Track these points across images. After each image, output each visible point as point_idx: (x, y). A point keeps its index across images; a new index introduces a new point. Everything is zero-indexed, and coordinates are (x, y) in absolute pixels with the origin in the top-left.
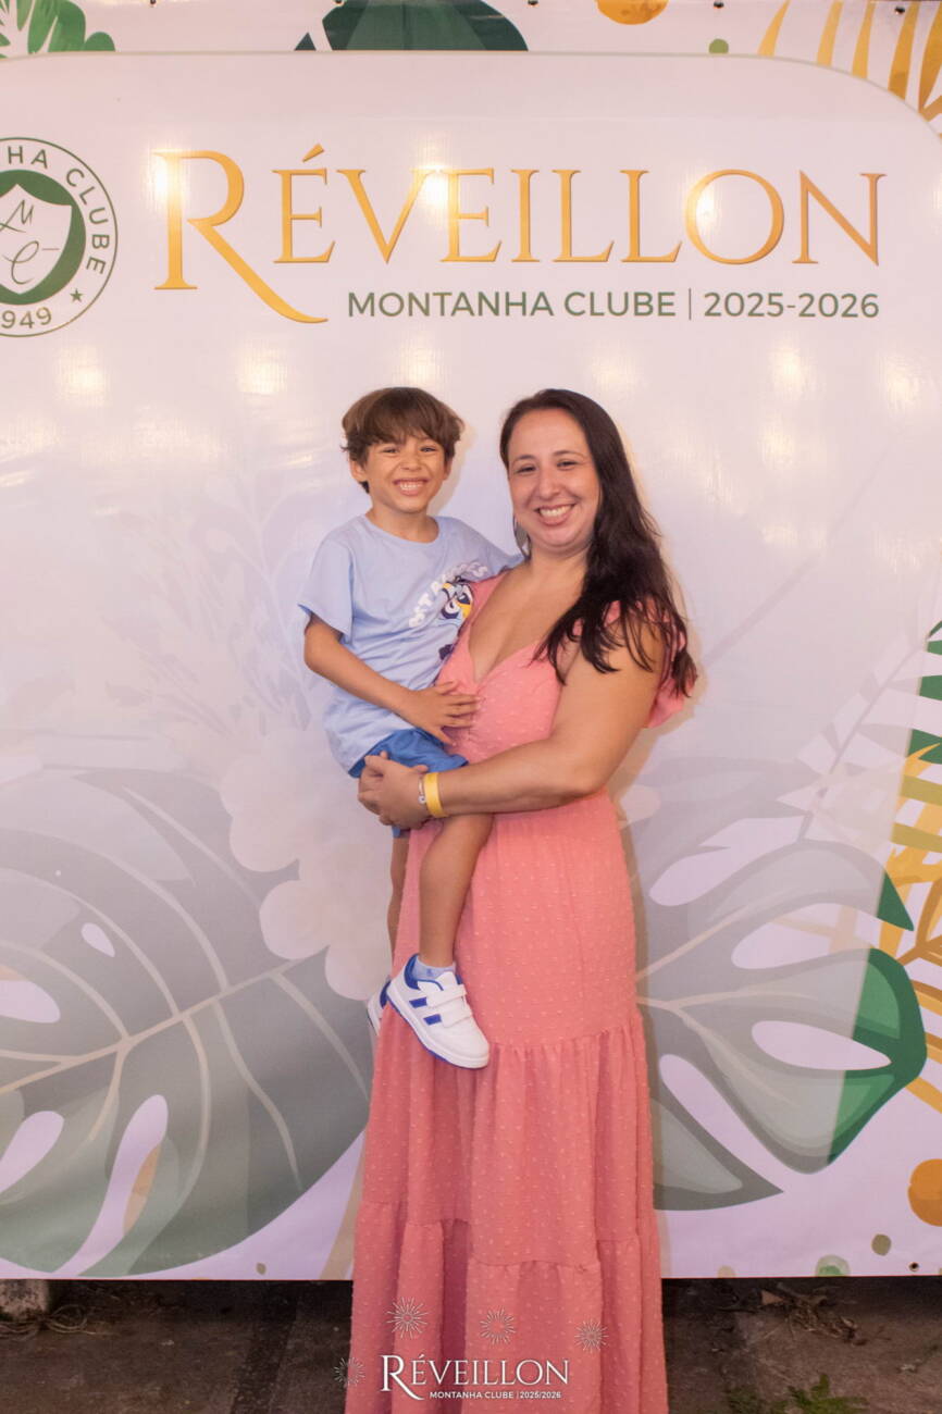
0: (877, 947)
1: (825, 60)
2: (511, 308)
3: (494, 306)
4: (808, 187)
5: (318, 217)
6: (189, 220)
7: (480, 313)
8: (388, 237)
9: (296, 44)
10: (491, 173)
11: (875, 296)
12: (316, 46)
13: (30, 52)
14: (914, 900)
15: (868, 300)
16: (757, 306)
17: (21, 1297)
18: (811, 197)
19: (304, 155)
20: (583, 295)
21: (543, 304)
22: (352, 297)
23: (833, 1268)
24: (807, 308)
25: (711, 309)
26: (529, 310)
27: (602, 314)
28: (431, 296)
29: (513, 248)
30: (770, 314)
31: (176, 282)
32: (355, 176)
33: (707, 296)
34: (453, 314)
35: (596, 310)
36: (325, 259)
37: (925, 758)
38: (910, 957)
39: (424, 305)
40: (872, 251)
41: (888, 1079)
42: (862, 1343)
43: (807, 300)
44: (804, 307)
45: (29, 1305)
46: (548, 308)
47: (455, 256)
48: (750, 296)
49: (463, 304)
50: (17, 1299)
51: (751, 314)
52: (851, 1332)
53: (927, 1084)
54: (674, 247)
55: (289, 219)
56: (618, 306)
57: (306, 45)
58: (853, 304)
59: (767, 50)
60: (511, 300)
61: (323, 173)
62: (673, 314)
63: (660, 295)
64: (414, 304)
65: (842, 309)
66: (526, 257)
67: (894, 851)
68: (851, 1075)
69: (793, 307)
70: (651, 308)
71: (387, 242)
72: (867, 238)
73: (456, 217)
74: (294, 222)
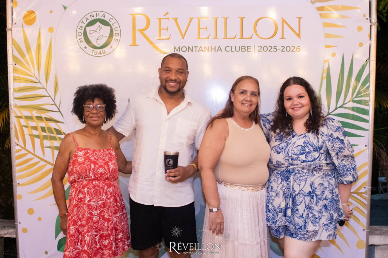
2: (212, 50)
3: (208, 49)
4: (283, 21)
5: (167, 29)
6: (138, 30)
7: (205, 51)
8: (183, 33)
10: (208, 18)
11: (299, 47)
16: (271, 49)
18: (284, 23)
19: (164, 15)
20: (229, 47)
21: (220, 49)
22: (175, 47)
25: (260, 49)
26: (216, 51)
27: (234, 51)
28: (193, 47)
29: (212, 36)
30: (274, 51)
31: (134, 44)
32: (176, 19)
33: (259, 47)
34: (198, 51)
35: (232, 50)
36: (169, 39)
39: (192, 49)
40: (299, 36)
43: (283, 47)
44: (282, 49)
46: (221, 50)
47: (199, 38)
48: (269, 47)
49: (201, 49)
51: (269, 51)
54: (251, 35)
56: (238, 49)
58: (294, 49)
60: (212, 48)
61: (168, 19)
62: (251, 51)
63: (248, 47)
64: (190, 50)
65: (291, 50)
66: (216, 38)
69: (279, 49)
70: (245, 50)
71: (183, 34)
72: (298, 33)
73: (199, 29)
74: (161, 30)
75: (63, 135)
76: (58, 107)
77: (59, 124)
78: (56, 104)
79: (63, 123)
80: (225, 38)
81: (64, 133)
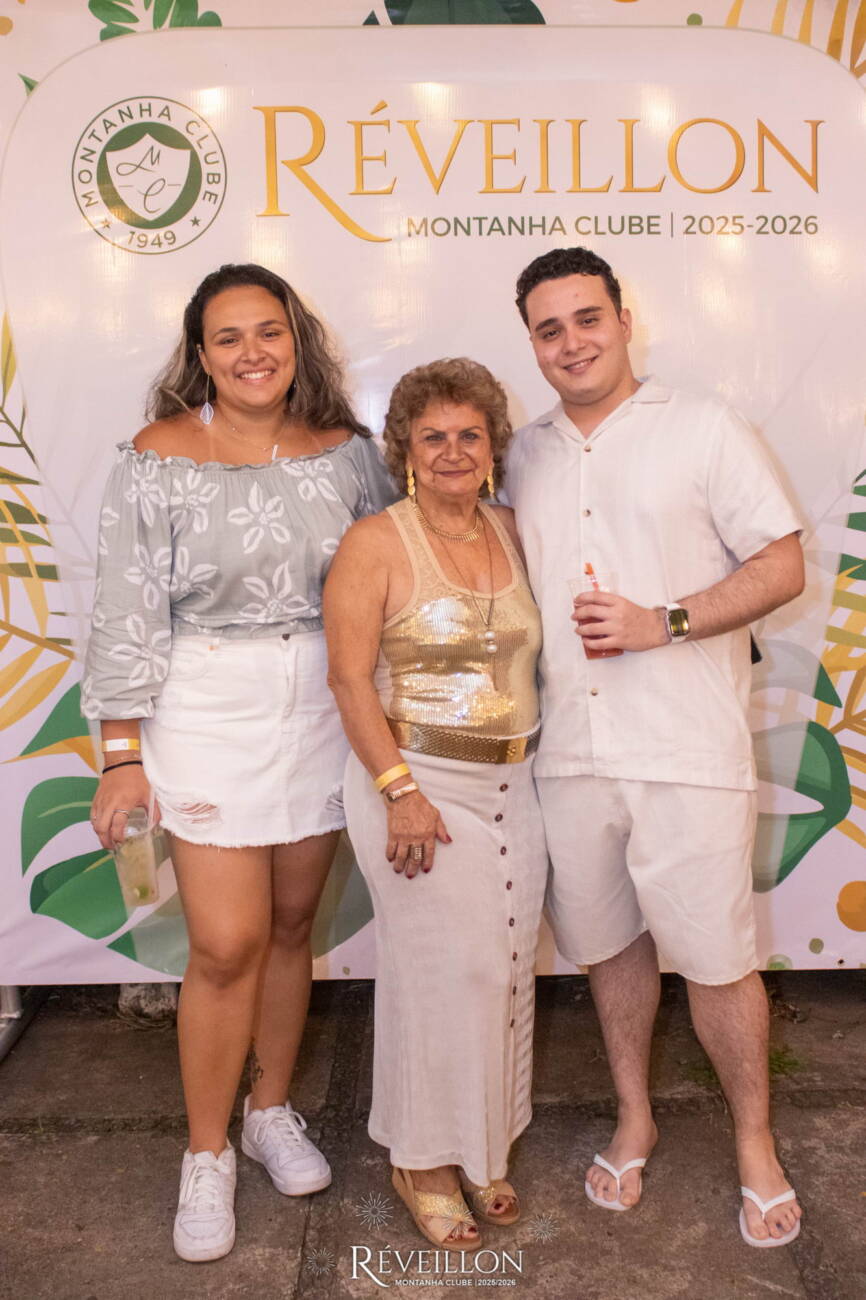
0: (814, 720)
1: (777, 30)
2: (534, 229)
3: (520, 227)
4: (763, 132)
5: (384, 159)
6: (283, 162)
7: (510, 233)
8: (438, 172)
9: (364, 21)
10: (518, 122)
11: (815, 217)
12: (380, 21)
13: (155, 27)
14: (842, 684)
15: (811, 221)
16: (723, 226)
17: (157, 1000)
18: (766, 140)
19: (373, 108)
20: (589, 219)
21: (558, 225)
22: (410, 221)
23: (779, 964)
24: (761, 229)
25: (691, 226)
26: (547, 232)
27: (603, 233)
28: (472, 221)
29: (534, 182)
30: (734, 232)
31: (273, 210)
32: (412, 126)
33: (685, 218)
34: (489, 234)
35: (599, 230)
36: (389, 192)
37: (853, 576)
38: (839, 727)
39: (466, 226)
40: (813, 181)
41: (822, 821)
42: (803, 1021)
43: (762, 221)
44: (760, 226)
45: (163, 1006)
46: (562, 229)
47: (490, 189)
48: (719, 218)
49: (496, 226)
50: (155, 1002)
51: (720, 232)
52: (794, 1015)
53: (851, 825)
54: (660, 181)
55: (361, 160)
56: (616, 227)
57: (372, 21)
58: (798, 225)
59: (732, 23)
60: (534, 223)
61: (387, 123)
62: (658, 233)
63: (649, 218)
64: (459, 227)
65: (789, 229)
66: (545, 189)
67: (827, 649)
68: (794, 818)
69: (751, 226)
70: (642, 229)
71: (438, 177)
72: (809, 171)
73: (491, 159)
74: (365, 162)
75: (36, 522)
76: (19, 429)
77: (22, 487)
78: (10, 419)
79: (35, 483)
80: (577, 188)
81: (40, 517)
